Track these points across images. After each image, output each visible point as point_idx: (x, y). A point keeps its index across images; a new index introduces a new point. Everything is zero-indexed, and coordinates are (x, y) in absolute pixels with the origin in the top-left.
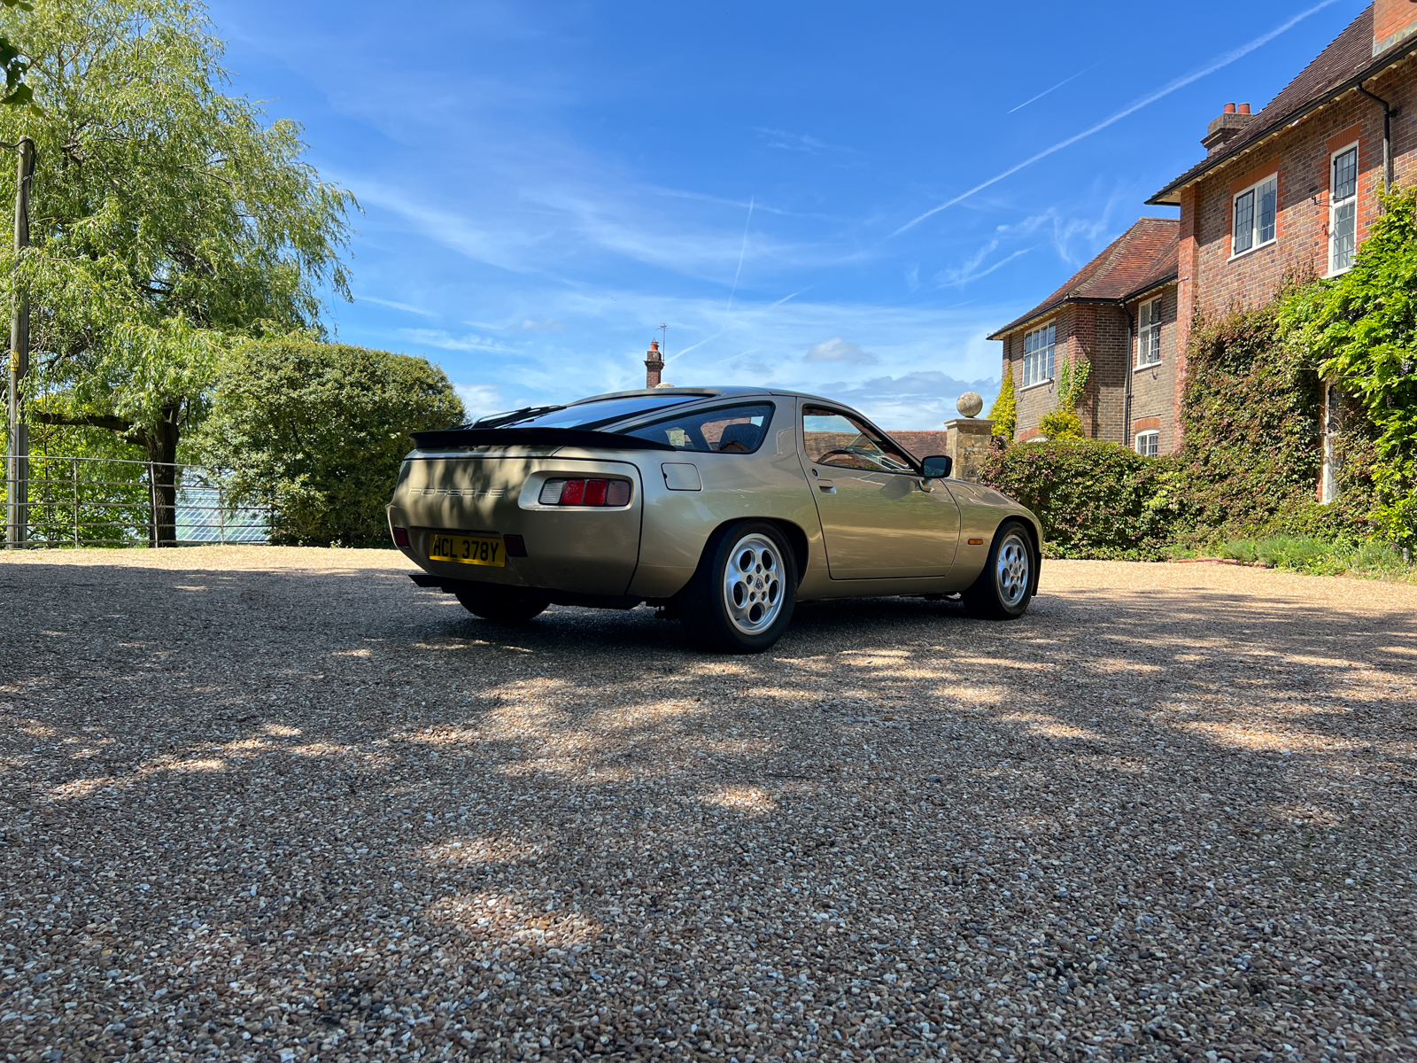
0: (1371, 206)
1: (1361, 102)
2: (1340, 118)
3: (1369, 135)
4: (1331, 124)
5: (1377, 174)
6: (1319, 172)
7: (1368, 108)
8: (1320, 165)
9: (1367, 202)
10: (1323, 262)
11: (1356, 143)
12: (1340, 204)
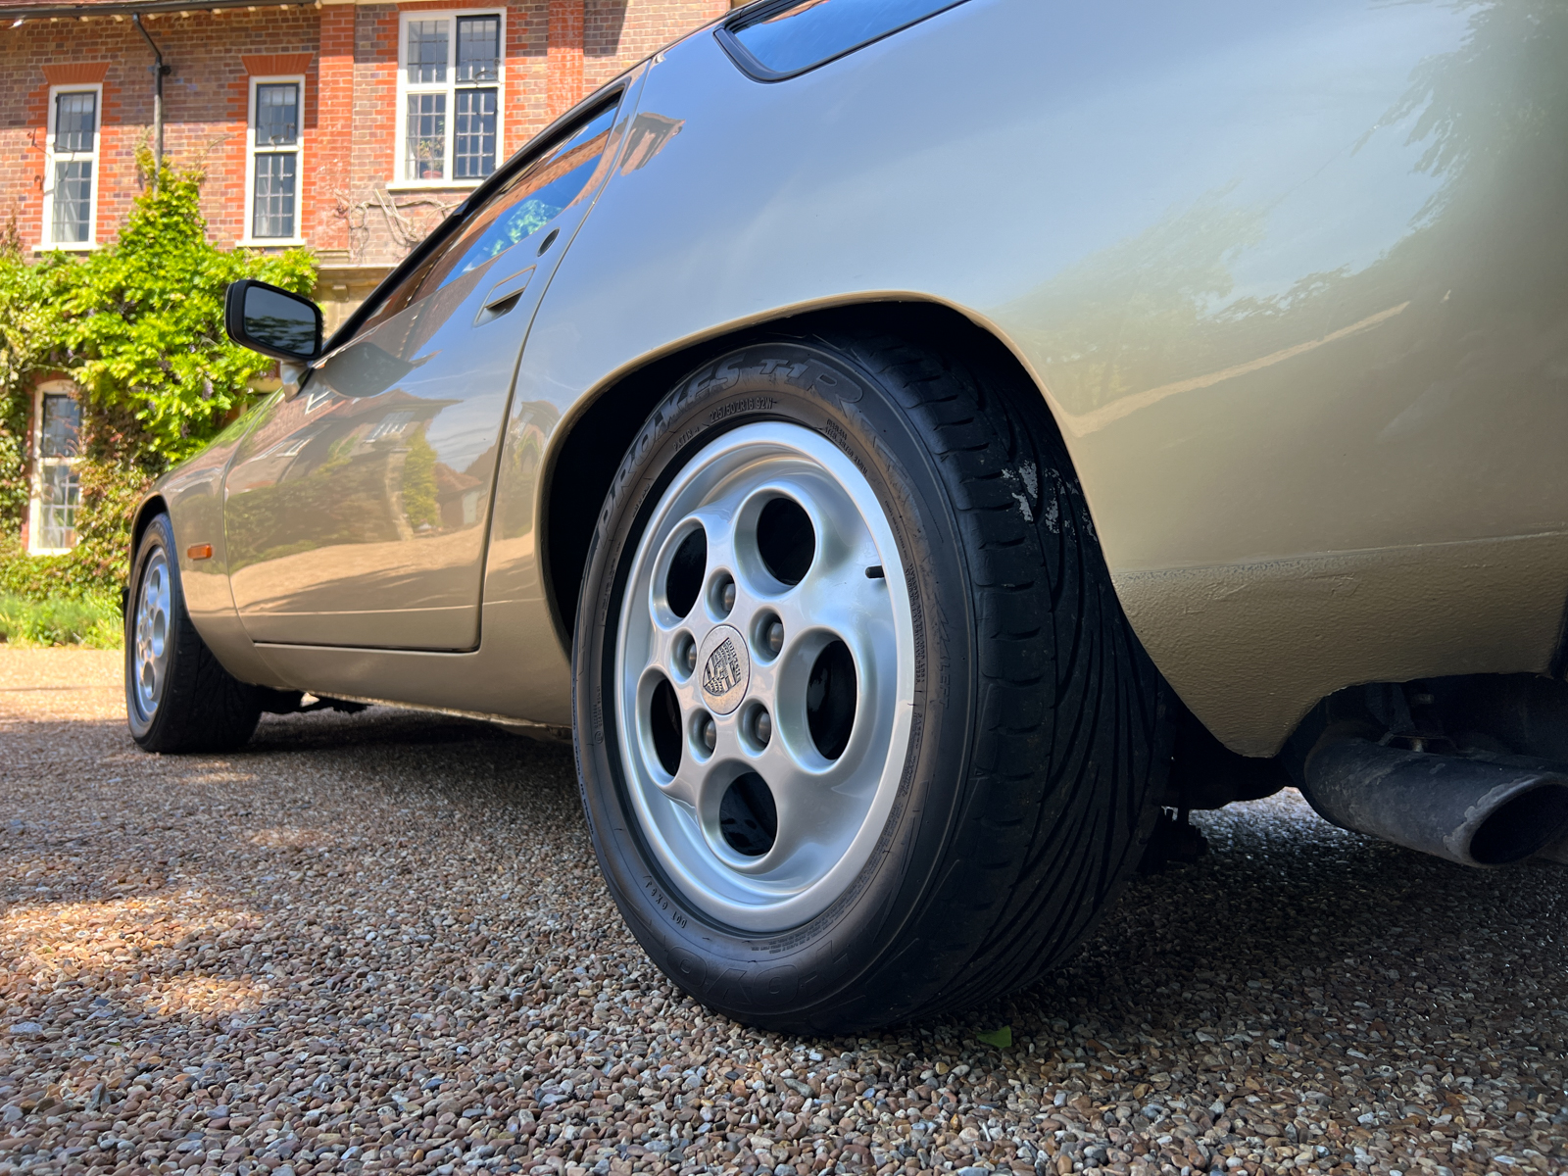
0: (122, 175)
1: (108, 36)
2: (69, 45)
3: (121, 83)
4: (52, 46)
5: (133, 137)
6: (27, 102)
7: (121, 49)
8: (31, 95)
9: (117, 168)
10: (35, 227)
11: (98, 87)
12: (66, 157)
